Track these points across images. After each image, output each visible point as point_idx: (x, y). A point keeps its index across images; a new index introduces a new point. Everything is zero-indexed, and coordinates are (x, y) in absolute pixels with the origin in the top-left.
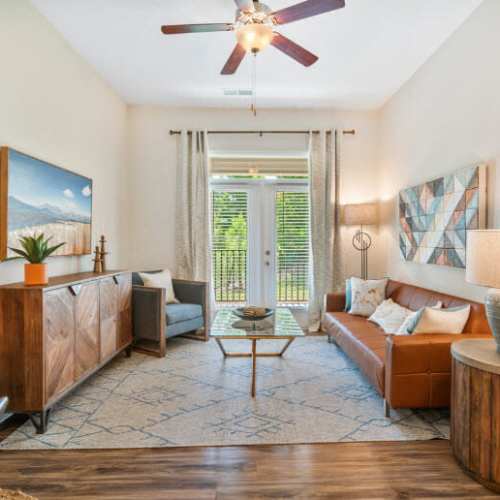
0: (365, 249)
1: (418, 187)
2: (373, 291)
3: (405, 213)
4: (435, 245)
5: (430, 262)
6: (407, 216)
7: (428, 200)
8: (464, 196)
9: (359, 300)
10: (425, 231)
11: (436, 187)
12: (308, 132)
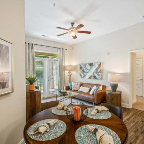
0: (70, 76)
1: (86, 64)
2: (78, 85)
3: (82, 68)
4: (90, 75)
5: (89, 78)
6: (82, 69)
7: (88, 67)
8: (98, 67)
9: (75, 87)
10: (87, 73)
11: (91, 65)
12: (58, 48)
